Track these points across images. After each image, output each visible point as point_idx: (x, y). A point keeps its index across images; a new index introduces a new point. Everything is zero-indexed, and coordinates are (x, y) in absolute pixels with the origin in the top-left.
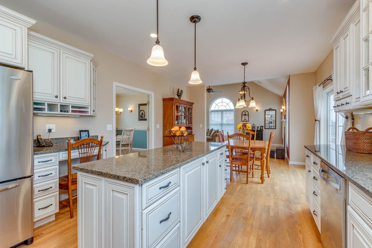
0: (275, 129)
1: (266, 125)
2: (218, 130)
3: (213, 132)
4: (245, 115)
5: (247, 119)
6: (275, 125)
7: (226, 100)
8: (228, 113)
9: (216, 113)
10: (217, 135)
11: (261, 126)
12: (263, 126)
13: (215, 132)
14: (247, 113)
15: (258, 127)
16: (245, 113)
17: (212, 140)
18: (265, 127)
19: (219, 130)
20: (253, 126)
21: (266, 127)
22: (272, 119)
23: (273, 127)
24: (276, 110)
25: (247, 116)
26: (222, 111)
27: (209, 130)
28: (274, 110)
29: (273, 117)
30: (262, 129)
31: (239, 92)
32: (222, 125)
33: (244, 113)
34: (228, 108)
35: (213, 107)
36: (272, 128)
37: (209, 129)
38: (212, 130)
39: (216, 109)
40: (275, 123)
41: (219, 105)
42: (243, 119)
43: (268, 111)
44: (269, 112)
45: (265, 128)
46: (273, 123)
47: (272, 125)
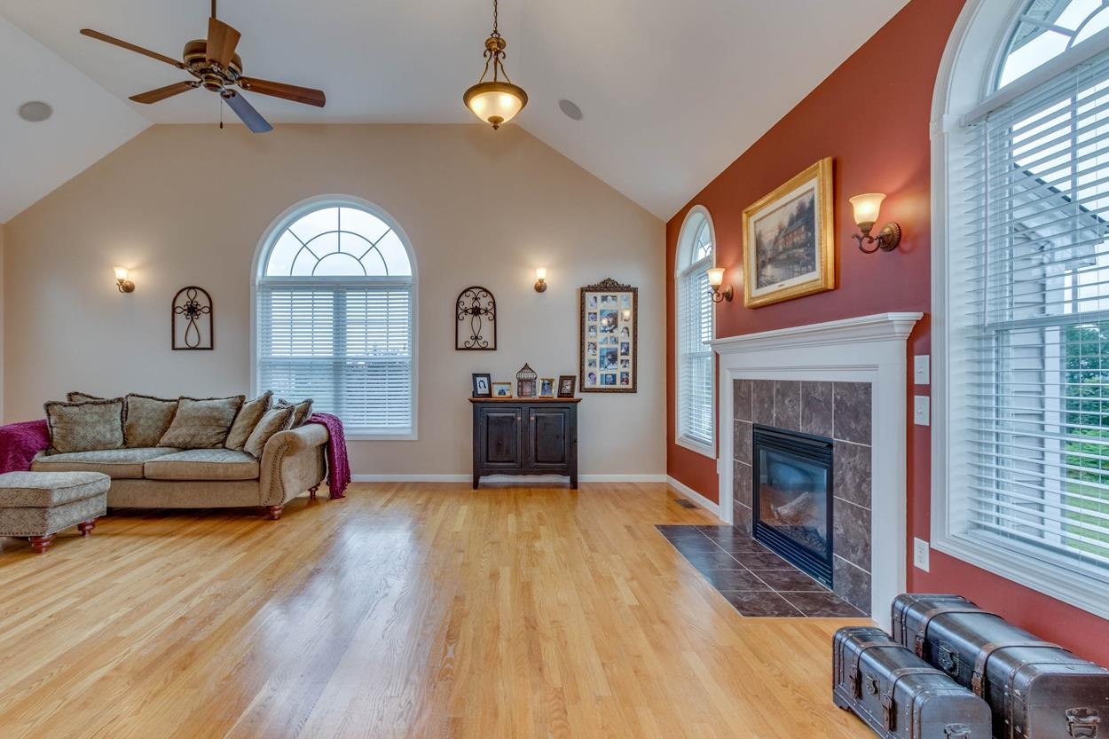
0: (634, 390)
1: (587, 369)
2: (309, 402)
3: (271, 415)
4: (476, 311)
5: (486, 335)
6: (629, 370)
7: (363, 224)
8: (376, 297)
9: (302, 297)
10: (292, 446)
11: (563, 378)
12: (572, 378)
13: (282, 422)
14: (484, 302)
15: (548, 384)
16: (476, 299)
17: (258, 480)
18: (582, 384)
19: (315, 409)
20: (525, 376)
21: (588, 384)
22: (616, 341)
23: (622, 380)
24: (635, 291)
25: (484, 317)
26: (339, 287)
27: (245, 406)
28: (627, 289)
29: (621, 324)
30: (570, 395)
31: (467, 96)
32: (338, 367)
33: (468, 302)
34: (374, 268)
35: (282, 258)
36: (618, 385)
37: (242, 398)
38: (265, 404)
39: (304, 269)
40: (630, 358)
41: (320, 247)
42: (465, 336)
43: (599, 295)
44: (604, 299)
45: (582, 390)
46: (620, 358)
47: (617, 369)
